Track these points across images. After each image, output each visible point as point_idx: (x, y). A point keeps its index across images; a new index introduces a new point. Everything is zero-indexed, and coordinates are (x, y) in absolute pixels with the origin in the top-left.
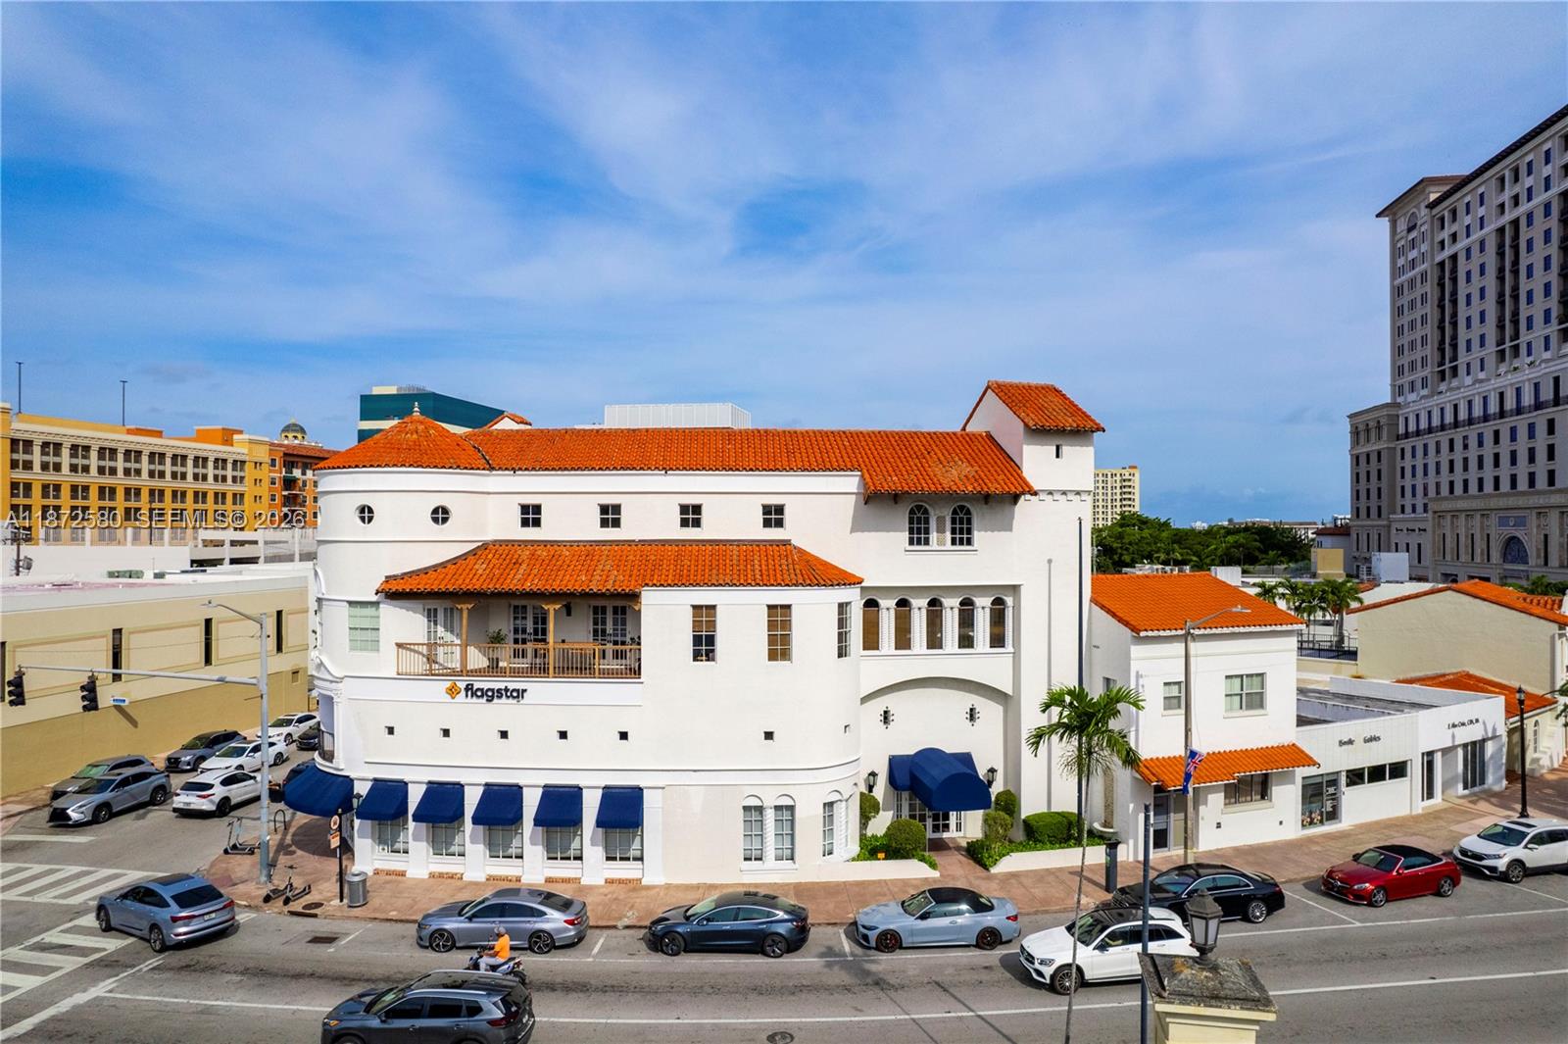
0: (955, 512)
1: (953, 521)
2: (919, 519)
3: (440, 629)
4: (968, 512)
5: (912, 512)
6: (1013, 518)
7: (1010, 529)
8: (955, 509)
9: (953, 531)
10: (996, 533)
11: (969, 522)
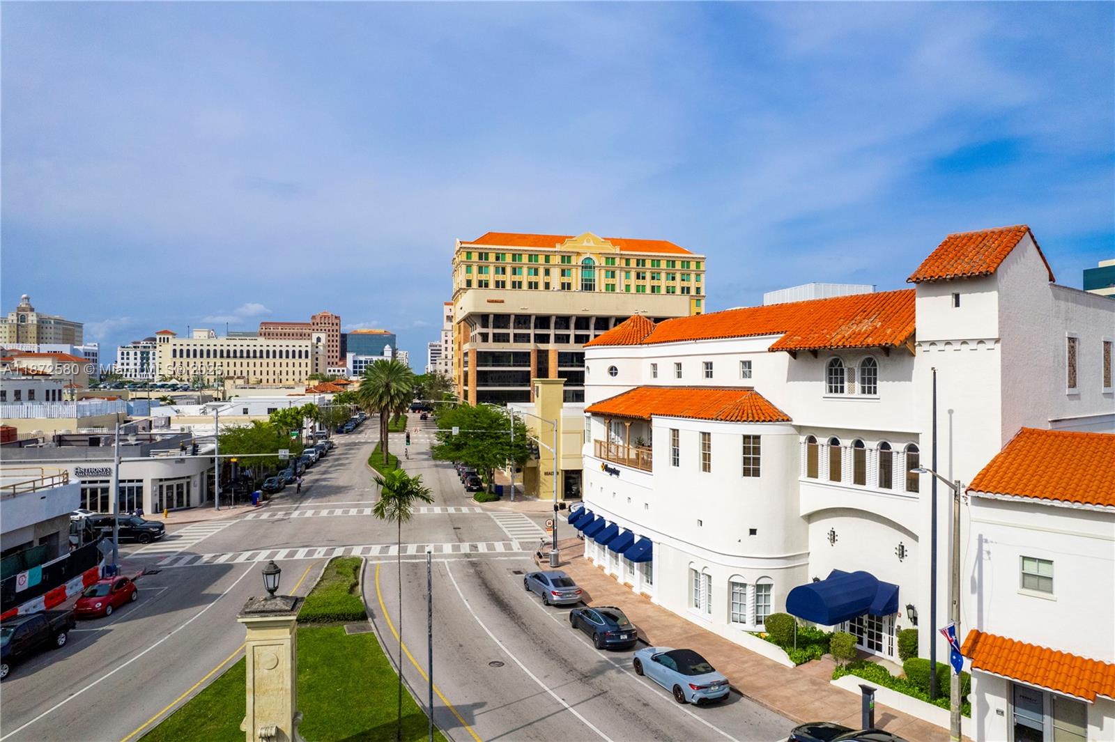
0: (864, 364)
1: (863, 372)
2: (836, 370)
3: (613, 434)
4: (875, 364)
5: (831, 365)
6: (913, 369)
7: (910, 379)
8: (864, 361)
9: (863, 381)
10: (897, 382)
11: (875, 374)
